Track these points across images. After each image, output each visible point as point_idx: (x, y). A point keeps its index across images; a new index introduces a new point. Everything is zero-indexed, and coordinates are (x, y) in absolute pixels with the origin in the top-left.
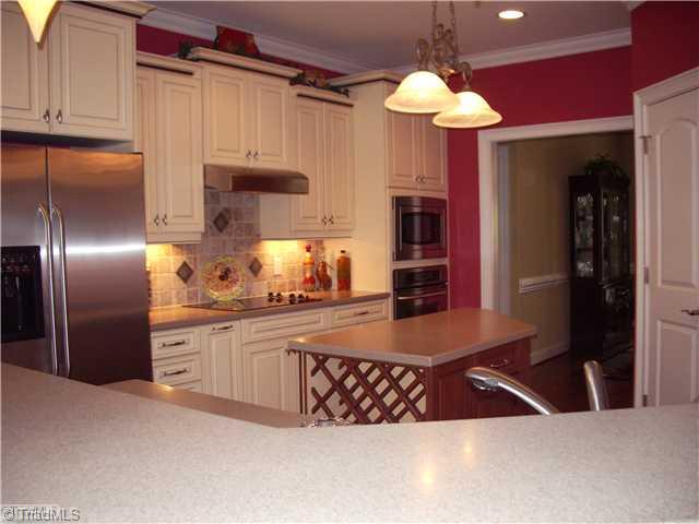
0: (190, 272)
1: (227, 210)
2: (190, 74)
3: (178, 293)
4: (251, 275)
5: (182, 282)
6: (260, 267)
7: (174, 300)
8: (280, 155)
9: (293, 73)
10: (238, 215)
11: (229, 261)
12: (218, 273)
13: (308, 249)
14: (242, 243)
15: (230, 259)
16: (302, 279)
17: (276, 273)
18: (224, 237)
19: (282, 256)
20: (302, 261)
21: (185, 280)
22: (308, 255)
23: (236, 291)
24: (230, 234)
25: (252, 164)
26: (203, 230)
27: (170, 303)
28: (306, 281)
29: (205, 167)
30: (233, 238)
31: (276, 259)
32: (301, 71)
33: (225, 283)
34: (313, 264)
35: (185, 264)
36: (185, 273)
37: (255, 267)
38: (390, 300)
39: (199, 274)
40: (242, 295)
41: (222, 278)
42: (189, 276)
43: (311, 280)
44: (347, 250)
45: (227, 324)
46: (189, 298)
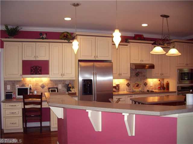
0: (130, 85)
1: (139, 72)
2: (127, 45)
3: (126, 89)
4: (144, 86)
5: (127, 87)
6: (147, 84)
7: (125, 90)
8: (149, 60)
9: (152, 42)
10: (141, 73)
11: (138, 83)
12: (136, 85)
13: (159, 81)
14: (142, 79)
15: (139, 82)
16: (158, 87)
17: (151, 86)
18: (138, 78)
19: (153, 82)
20: (158, 83)
21: (128, 86)
22: (159, 82)
23: (140, 89)
24: (139, 77)
25: (142, 63)
26: (130, 76)
27: (124, 91)
28: (159, 88)
29: (130, 63)
30: (140, 78)
31: (151, 83)
32: (154, 42)
33: (138, 87)
34: (160, 84)
35: (128, 83)
36: (128, 85)
37: (146, 84)
38: (177, 93)
39: (131, 85)
40: (142, 90)
41: (137, 86)
42: (129, 86)
43: (160, 87)
44: (168, 81)
45: (131, 95)
46: (129, 90)
